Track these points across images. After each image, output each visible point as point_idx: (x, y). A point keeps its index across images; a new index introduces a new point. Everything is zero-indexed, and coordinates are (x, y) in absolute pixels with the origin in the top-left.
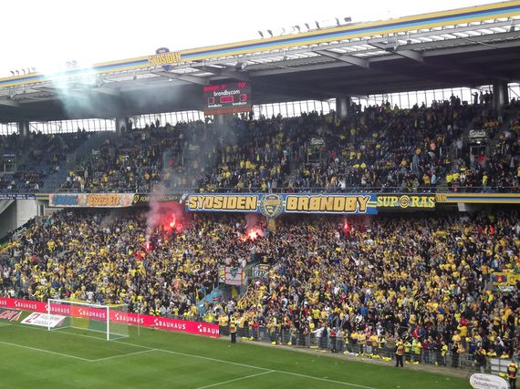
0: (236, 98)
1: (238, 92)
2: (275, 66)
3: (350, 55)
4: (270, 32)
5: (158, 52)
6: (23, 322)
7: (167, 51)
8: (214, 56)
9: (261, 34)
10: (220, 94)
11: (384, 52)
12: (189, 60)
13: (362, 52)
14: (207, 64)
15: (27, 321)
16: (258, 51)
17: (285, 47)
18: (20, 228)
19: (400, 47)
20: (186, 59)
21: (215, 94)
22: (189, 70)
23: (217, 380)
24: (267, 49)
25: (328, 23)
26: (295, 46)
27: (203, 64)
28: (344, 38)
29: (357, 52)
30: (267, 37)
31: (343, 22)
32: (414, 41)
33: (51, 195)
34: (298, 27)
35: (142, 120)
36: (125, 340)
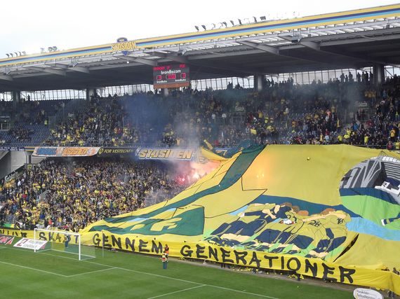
0: (178, 76)
1: (180, 71)
2: (207, 52)
3: (265, 44)
4: (204, 27)
5: (118, 41)
6: (15, 245)
7: (126, 40)
8: (161, 44)
9: (197, 28)
10: (166, 73)
11: (290, 43)
12: (142, 47)
13: (274, 42)
14: (156, 50)
15: (19, 245)
16: (194, 40)
17: (215, 38)
18: (13, 173)
19: (303, 39)
20: (140, 47)
21: (162, 73)
22: (142, 55)
23: (161, 292)
24: (202, 39)
25: (248, 20)
26: (223, 37)
27: (153, 50)
28: (260, 32)
29: (270, 42)
30: (202, 30)
31: (259, 20)
32: (313, 35)
33: (37, 148)
34: (225, 23)
35: (106, 91)
36: (92, 260)
